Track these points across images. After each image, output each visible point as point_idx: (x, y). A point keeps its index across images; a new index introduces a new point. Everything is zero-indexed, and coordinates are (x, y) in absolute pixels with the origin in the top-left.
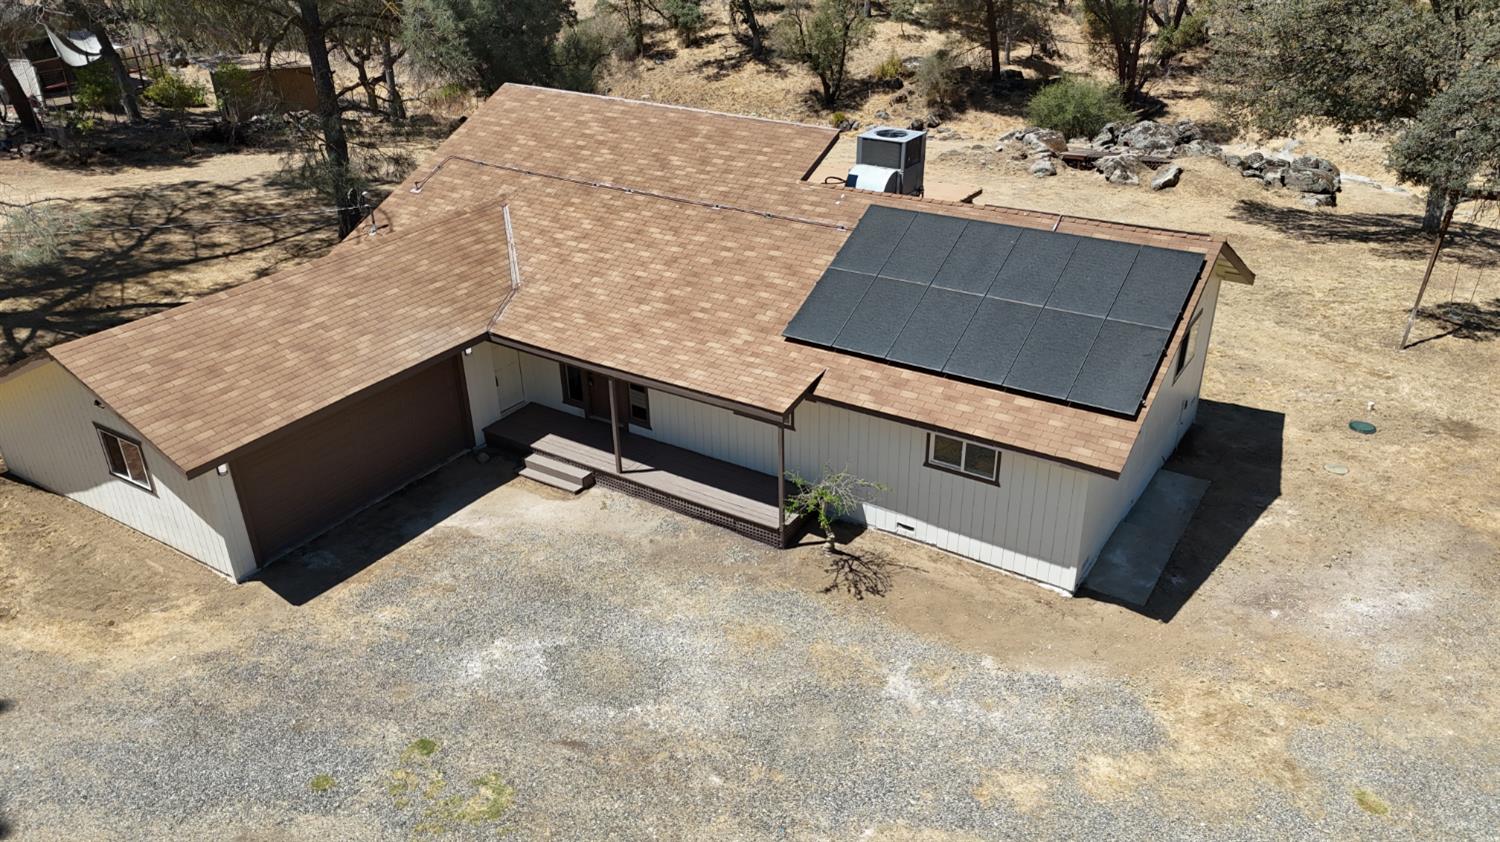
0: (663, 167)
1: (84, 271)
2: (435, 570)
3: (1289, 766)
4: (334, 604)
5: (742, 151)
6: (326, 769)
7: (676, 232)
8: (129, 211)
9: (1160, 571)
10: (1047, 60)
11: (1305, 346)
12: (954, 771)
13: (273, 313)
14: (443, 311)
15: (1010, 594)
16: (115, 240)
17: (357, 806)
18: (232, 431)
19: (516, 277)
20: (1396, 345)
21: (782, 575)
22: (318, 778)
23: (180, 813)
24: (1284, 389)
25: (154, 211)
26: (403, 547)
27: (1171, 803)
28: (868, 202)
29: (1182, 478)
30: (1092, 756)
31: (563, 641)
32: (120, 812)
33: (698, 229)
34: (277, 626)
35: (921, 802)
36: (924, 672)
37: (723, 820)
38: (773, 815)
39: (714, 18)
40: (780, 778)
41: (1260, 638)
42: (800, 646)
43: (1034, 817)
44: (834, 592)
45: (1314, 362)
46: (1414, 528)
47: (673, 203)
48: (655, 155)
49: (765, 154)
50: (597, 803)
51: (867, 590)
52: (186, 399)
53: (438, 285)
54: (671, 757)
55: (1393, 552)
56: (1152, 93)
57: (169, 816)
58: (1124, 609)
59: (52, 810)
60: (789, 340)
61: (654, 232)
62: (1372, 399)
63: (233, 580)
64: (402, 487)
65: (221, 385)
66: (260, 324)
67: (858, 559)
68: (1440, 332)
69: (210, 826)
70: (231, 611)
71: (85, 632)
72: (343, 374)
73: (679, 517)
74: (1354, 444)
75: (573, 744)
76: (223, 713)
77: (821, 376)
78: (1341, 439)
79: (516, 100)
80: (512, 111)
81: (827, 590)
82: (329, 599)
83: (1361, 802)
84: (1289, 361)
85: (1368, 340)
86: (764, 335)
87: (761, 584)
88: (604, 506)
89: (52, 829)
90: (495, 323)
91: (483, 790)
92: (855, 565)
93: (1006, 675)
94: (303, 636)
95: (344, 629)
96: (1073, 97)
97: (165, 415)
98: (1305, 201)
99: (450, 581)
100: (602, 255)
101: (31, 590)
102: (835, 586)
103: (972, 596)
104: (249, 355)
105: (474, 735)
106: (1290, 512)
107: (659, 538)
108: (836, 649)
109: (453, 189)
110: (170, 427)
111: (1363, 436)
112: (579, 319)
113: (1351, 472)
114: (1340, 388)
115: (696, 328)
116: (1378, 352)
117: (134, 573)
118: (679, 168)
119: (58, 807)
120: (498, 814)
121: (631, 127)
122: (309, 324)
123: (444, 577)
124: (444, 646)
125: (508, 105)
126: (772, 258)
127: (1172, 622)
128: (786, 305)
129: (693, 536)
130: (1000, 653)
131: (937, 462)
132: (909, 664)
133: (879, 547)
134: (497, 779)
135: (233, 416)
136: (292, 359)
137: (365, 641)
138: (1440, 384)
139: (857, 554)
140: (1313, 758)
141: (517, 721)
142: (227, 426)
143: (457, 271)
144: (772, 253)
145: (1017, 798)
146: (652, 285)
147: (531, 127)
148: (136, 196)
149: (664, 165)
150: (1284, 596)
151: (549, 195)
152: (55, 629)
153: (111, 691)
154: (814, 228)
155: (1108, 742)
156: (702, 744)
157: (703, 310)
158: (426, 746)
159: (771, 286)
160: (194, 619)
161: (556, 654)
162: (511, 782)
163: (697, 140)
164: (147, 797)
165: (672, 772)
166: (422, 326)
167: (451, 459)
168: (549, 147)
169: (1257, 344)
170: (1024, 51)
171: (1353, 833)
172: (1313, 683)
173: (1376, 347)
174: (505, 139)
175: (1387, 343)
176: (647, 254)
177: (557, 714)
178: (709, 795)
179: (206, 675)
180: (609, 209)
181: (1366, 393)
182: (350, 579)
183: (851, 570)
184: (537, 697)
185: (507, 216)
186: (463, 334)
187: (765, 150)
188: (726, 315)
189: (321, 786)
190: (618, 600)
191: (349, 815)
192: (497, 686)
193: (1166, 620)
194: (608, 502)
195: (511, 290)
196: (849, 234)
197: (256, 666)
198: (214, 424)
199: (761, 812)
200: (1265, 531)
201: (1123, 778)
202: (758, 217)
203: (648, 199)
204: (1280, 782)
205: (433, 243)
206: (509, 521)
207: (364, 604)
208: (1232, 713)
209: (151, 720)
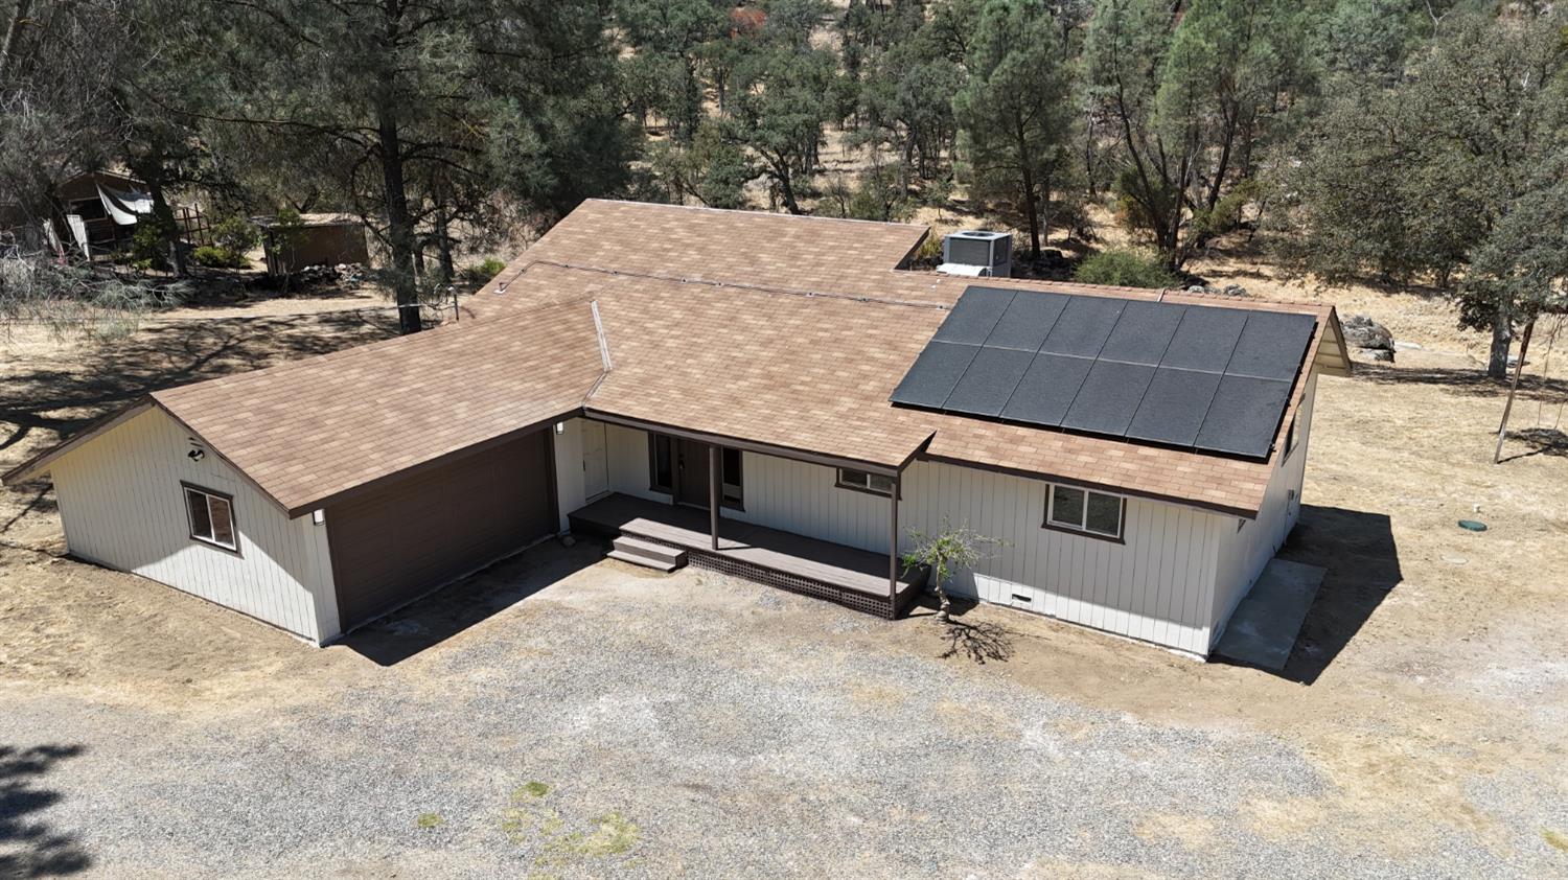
0: (752, 264)
1: (142, 387)
2: (529, 636)
3: (1466, 809)
4: (425, 665)
5: (831, 247)
6: (434, 808)
7: (770, 317)
8: (184, 340)
9: (1293, 641)
10: (1084, 242)
11: (1397, 462)
12: (1111, 812)
13: (371, 377)
14: (538, 386)
15: (1140, 659)
16: (171, 362)
17: (470, 841)
18: (334, 476)
19: (607, 362)
20: (1489, 460)
21: (897, 642)
22: (425, 815)
23: (276, 848)
24: (1385, 496)
25: (210, 340)
26: (493, 617)
27: (1349, 842)
28: (965, 285)
29: (1296, 565)
30: (1255, 800)
31: (672, 698)
32: (209, 847)
33: (792, 314)
34: (366, 684)
35: (1080, 840)
36: (1061, 726)
37: (869, 855)
38: (922, 851)
39: (754, 204)
40: (924, 819)
41: (1411, 699)
42: (925, 704)
43: (1205, 853)
44: (954, 657)
45: (1409, 475)
46: (1546, 609)
47: (765, 294)
48: (743, 254)
49: (856, 249)
50: (729, 839)
51: (988, 655)
52: (287, 445)
53: (531, 363)
54: (803, 800)
55: (1529, 629)
56: (1192, 272)
57: (264, 852)
58: (1262, 673)
59: (135, 846)
60: (896, 405)
61: (748, 318)
62: (1476, 503)
63: (316, 645)
64: (486, 566)
65: (322, 436)
66: (360, 385)
67: (975, 628)
68: (1530, 450)
69: (310, 860)
70: (316, 670)
71: (161, 688)
72: (442, 434)
73: (779, 593)
74: (1466, 539)
75: (696, 787)
76: (317, 759)
77: (933, 436)
78: (1451, 535)
79: (600, 213)
80: (597, 222)
81: (946, 656)
82: (419, 661)
83: (1551, 840)
84: (1383, 474)
85: (1460, 457)
86: (868, 403)
87: (874, 649)
88: (700, 583)
89: (136, 863)
90: (589, 400)
91: (604, 827)
92: (972, 633)
93: (1148, 730)
94: (395, 692)
95: (439, 687)
96: (1120, 265)
97: (267, 458)
98: (1363, 355)
99: (545, 646)
100: (695, 340)
101: (101, 653)
102: (954, 651)
103: (1100, 660)
104: (348, 411)
105: (589, 779)
106: (1416, 594)
107: (760, 610)
108: (964, 706)
109: (538, 289)
110: (273, 469)
111: (1474, 533)
112: (675, 394)
113: (1468, 563)
114: (1441, 495)
115: (796, 398)
116: (1471, 467)
117: (209, 638)
118: (769, 263)
119: (141, 843)
120: (623, 848)
121: (717, 231)
122: (406, 389)
123: (539, 642)
124: (547, 702)
125: (591, 216)
126: (871, 336)
127: (1314, 685)
128: (889, 376)
129: (797, 609)
130: (1139, 709)
131: (1056, 523)
132: (1045, 719)
133: (995, 619)
134: (618, 817)
135: (334, 463)
136: (390, 418)
137: (461, 697)
138: (1541, 491)
139: (973, 624)
140: (1489, 802)
141: (634, 766)
142: (328, 472)
143: (550, 353)
144: (870, 331)
145: (1182, 837)
146: (749, 363)
147: (617, 234)
148: (191, 328)
149: (753, 261)
150: (1427, 665)
151: (637, 291)
152: (129, 686)
153: (194, 739)
154: (912, 309)
155: (1270, 788)
156: (835, 788)
157: (802, 383)
158: (538, 788)
159: (871, 360)
160: (278, 677)
161: (666, 710)
162: (633, 820)
163: (786, 239)
164: (239, 834)
165: (806, 813)
166: (519, 397)
167: (535, 543)
168: (635, 251)
169: (1347, 460)
170: (1062, 234)
171: (1549, 868)
172: (1475, 738)
173: (1468, 462)
174: (591, 246)
175: (1479, 458)
176: (741, 338)
177: (675, 761)
178: (849, 834)
179: (295, 724)
180: (700, 300)
181: (1468, 499)
182: (440, 644)
183: (969, 638)
184: (652, 745)
185: (595, 310)
186: (559, 407)
187: (856, 245)
188: (827, 387)
189: (426, 824)
190: (725, 663)
191: (462, 850)
192: (606, 737)
193: (1309, 681)
194: (704, 580)
195: (603, 373)
196: (948, 313)
197: (348, 718)
198: (316, 469)
199: (909, 849)
200: (1392, 609)
201: (1293, 820)
202: (853, 302)
203: (740, 290)
204: (1460, 824)
205: (525, 328)
206: (602, 595)
207: (456, 665)
208: (1396, 764)
209: (238, 764)
